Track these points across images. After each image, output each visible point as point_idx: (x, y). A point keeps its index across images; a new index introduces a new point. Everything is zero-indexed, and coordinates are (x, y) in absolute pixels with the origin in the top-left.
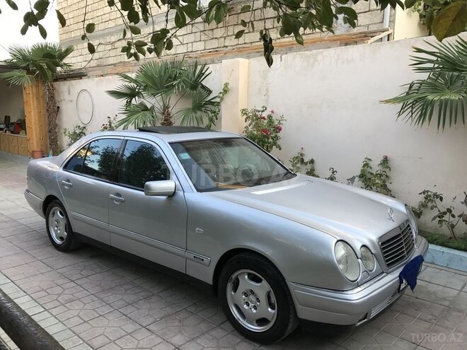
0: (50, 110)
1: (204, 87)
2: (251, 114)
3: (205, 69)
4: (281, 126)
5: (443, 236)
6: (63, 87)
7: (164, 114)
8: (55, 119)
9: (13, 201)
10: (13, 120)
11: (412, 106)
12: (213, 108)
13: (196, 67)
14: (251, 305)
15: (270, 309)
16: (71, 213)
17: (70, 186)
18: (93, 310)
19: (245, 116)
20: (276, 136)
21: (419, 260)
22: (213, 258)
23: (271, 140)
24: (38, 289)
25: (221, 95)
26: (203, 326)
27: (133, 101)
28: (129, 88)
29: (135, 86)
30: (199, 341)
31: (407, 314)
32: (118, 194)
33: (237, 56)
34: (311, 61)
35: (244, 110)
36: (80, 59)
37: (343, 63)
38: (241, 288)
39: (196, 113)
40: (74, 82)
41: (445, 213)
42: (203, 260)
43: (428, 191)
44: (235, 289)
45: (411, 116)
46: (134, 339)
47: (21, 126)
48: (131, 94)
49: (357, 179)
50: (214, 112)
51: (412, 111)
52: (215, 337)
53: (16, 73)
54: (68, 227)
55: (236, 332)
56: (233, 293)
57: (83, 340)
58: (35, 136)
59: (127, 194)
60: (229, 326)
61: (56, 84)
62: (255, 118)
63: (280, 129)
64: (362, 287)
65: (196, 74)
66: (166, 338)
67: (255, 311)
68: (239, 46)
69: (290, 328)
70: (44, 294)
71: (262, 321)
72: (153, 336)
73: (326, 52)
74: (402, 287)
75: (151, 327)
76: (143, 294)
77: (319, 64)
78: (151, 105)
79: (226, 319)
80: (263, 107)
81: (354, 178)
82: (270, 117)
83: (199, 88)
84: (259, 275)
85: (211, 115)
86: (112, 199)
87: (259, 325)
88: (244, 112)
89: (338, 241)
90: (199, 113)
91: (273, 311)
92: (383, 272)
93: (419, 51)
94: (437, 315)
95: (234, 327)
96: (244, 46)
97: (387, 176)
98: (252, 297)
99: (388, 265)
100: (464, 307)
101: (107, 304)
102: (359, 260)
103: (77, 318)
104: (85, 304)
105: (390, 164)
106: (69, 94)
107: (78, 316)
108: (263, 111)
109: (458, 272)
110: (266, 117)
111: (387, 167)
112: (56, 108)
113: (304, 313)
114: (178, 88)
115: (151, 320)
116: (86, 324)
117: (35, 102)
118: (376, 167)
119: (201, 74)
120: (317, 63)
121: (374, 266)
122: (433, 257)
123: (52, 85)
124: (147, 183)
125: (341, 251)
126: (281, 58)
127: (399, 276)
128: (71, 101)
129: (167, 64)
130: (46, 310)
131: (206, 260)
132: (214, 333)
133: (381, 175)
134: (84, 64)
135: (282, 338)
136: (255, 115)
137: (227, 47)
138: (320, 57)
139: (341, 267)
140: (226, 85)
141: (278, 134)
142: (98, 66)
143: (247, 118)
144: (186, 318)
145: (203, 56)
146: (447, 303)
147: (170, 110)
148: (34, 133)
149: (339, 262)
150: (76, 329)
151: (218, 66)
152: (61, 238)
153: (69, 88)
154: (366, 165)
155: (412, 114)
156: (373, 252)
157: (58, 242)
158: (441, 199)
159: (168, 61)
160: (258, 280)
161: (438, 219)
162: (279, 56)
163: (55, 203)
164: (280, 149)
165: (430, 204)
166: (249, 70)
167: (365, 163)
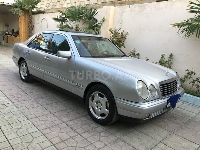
0: (30, 27)
1: (94, 19)
2: (114, 31)
3: (96, 10)
4: (126, 37)
5: (194, 91)
6: (36, 17)
7: (76, 30)
8: (32, 31)
9: (10, 63)
10: (15, 31)
11: (186, 30)
12: (97, 28)
13: (92, 10)
14: (99, 107)
15: (106, 109)
16: (28, 65)
17: (29, 53)
18: (32, 105)
19: (111, 32)
20: (123, 42)
21: (179, 96)
22: (84, 86)
23: (121, 43)
24: (11, 95)
25: (101, 22)
26: (78, 116)
27: (64, 24)
28: (62, 17)
29: (65, 16)
30: (74, 121)
31: (170, 120)
32: (48, 57)
33: (110, 5)
34: (143, 8)
35: (110, 29)
36: (44, 6)
37: (157, 9)
38: (95, 100)
39: (90, 30)
40: (40, 15)
41: (196, 81)
42: (80, 87)
43: (189, 70)
44: (93, 100)
45: (186, 34)
46: (46, 117)
47: (18, 34)
48: (63, 20)
49: (158, 63)
50: (98, 30)
51: (186, 32)
52: (82, 120)
53: (16, 9)
54: (28, 72)
55: (91, 119)
56: (91, 102)
57: (25, 115)
58: (23, 38)
59: (51, 57)
60: (89, 117)
61: (33, 16)
62: (115, 33)
63: (126, 39)
64: (148, 103)
65: (92, 13)
66: (60, 118)
67: (100, 110)
68: (112, 2)
69: (115, 119)
70: (13, 96)
71: (103, 115)
72: (55, 117)
73: (150, 4)
74: (168, 106)
75: (55, 114)
76: (55, 101)
77: (146, 10)
78: (71, 26)
79: (88, 114)
80: (119, 28)
82: (122, 33)
83: (92, 19)
84: (103, 94)
85: (96, 31)
86: (45, 59)
87: (101, 117)
88: (110, 30)
89: (139, 81)
90: (91, 30)
91: (108, 111)
92: (160, 98)
93: (192, 3)
94: (184, 122)
95: (91, 117)
96: (114, 2)
97: (171, 63)
98: (99, 104)
99: (163, 95)
100: (198, 120)
101: (38, 103)
102: (149, 91)
103: (24, 107)
104: (29, 102)
105: (173, 57)
106: (38, 20)
107: (25, 106)
108: (119, 30)
109: (198, 107)
110: (120, 33)
111: (172, 59)
112: (32, 26)
113: (121, 112)
114: (83, 18)
115: (56, 111)
116: (27, 110)
117: (24, 23)
118: (166, 58)
119: (94, 13)
120: (145, 10)
121: (156, 95)
122: (188, 99)
123: (31, 16)
124: (59, 51)
125: (140, 86)
126: (129, 6)
127: (167, 101)
128: (39, 23)
129: (79, 8)
130: (12, 103)
131: (81, 87)
132: (82, 119)
133: (168, 62)
134: (45, 8)
135: (111, 123)
136: (115, 32)
137: (107, 2)
138: (147, 7)
139: (139, 93)
140: (104, 18)
141: (125, 41)
142: (52, 9)
143: (111, 33)
144: (71, 112)
145: (96, 5)
146: (190, 118)
147: (79, 28)
148: (23, 36)
149: (139, 90)
150: (23, 111)
151: (101, 9)
152: (25, 76)
153: (38, 17)
154: (162, 57)
155: (186, 33)
156: (156, 88)
157: (23, 78)
158: (195, 74)
159: (80, 7)
160: (102, 97)
161: (192, 83)
162: (129, 5)
163: (23, 61)
164: (125, 48)
165: (189, 76)
166: (115, 12)
167: (162, 56)
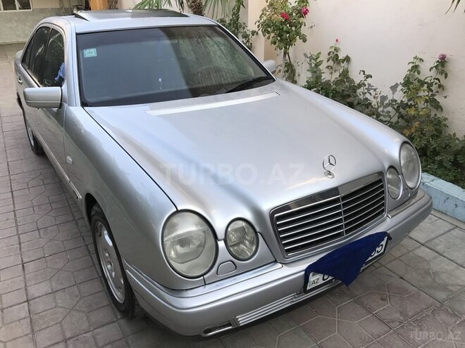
4: (307, 7)
20: (300, 22)
23: (293, 28)
42: (77, 197)
49: (400, 87)
63: (306, 13)
64: (213, 288)
81: (397, 85)
89: (178, 212)
92: (276, 261)
97: (440, 86)
102: (221, 244)
111: (443, 72)
118: (426, 72)
121: (257, 252)
131: (79, 199)
141: (303, 20)
154: (415, 68)
156: (258, 229)
164: (305, 41)
167: (412, 65)
